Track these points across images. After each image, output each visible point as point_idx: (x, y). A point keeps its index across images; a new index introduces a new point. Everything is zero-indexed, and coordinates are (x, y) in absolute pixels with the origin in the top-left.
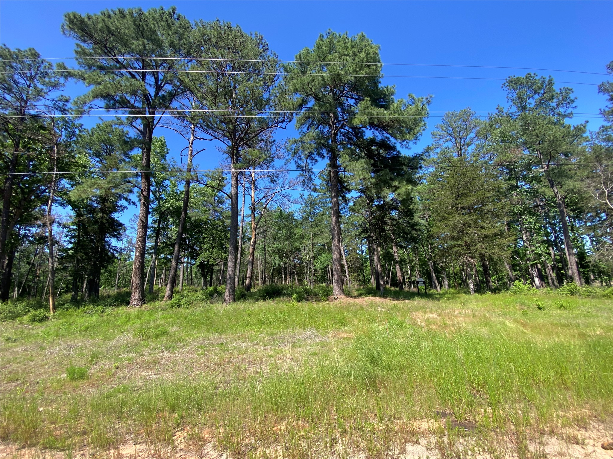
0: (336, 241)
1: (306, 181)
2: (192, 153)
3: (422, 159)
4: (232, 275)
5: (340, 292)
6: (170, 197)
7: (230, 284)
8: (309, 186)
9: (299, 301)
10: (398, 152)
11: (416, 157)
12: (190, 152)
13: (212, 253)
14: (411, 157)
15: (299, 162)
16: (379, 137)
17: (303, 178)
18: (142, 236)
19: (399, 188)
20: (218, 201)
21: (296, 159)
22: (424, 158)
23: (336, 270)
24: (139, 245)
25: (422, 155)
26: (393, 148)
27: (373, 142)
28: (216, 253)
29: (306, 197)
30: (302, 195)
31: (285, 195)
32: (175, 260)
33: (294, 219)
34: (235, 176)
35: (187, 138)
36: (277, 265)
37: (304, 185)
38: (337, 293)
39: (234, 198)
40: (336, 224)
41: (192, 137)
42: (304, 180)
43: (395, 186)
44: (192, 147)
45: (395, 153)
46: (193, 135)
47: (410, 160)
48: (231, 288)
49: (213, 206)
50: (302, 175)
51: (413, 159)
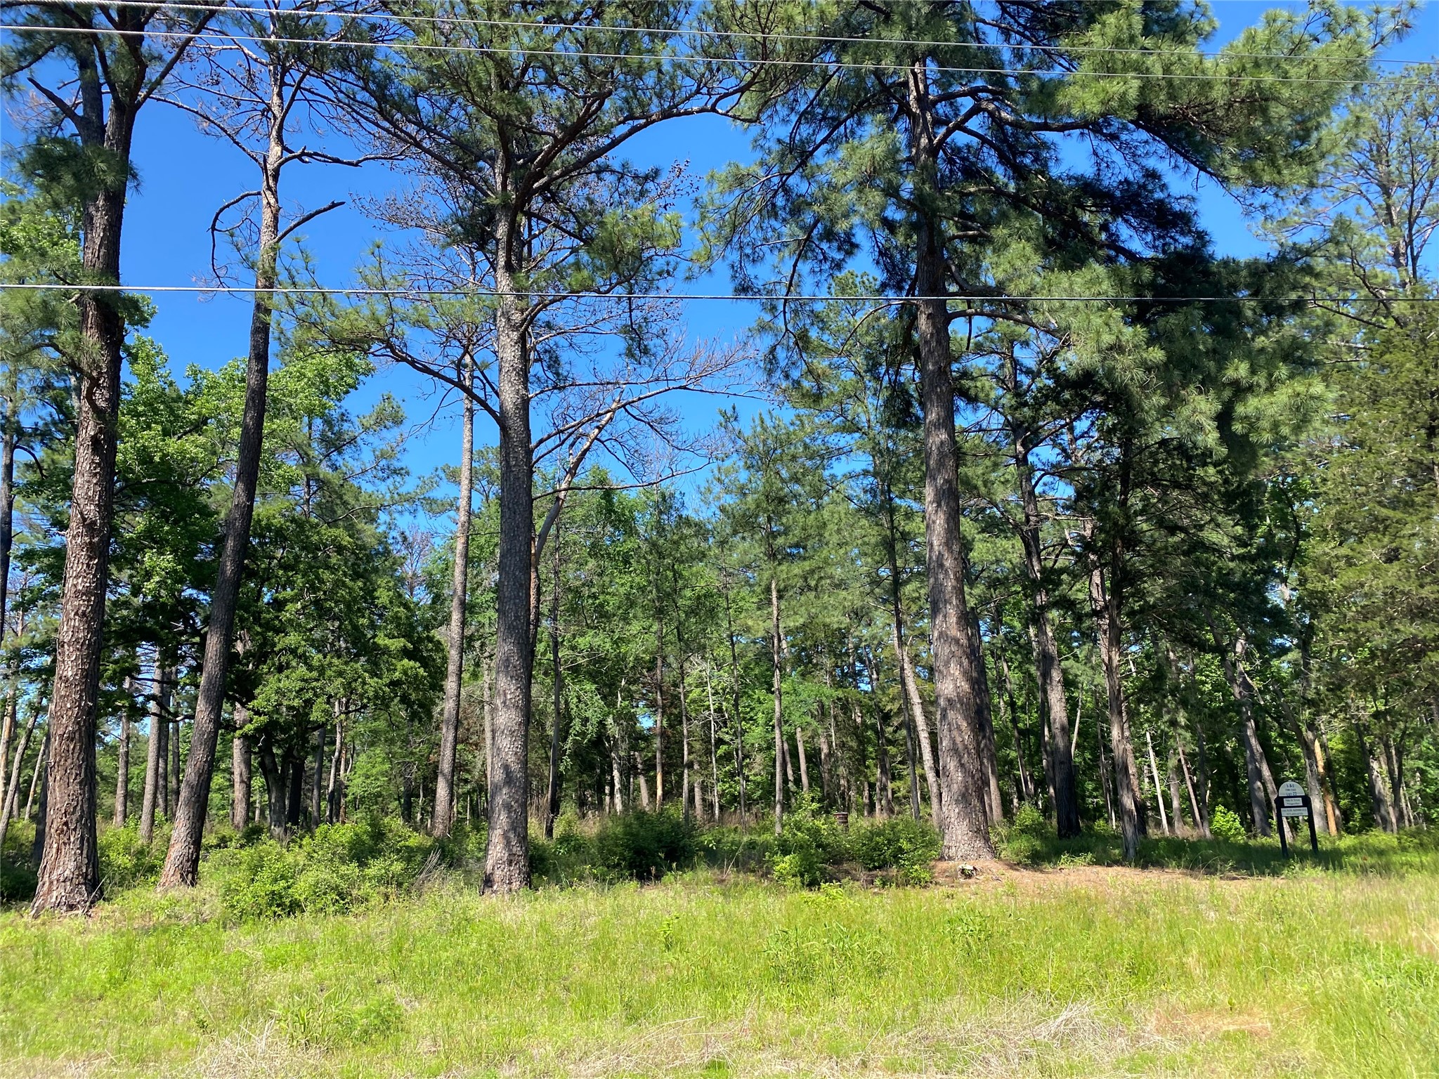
0: (953, 619)
1: (781, 354)
2: (276, 218)
3: (1309, 270)
4: (515, 767)
5: (979, 844)
6: (138, 415)
7: (508, 807)
8: (795, 374)
9: (813, 884)
10: (1201, 236)
11: (1282, 258)
12: (267, 216)
13: (322, 671)
14: (1264, 259)
15: (751, 270)
16: (1120, 170)
17: (768, 341)
18: (87, 592)
19: (1250, 389)
20: (324, 439)
21: (734, 256)
22: (1319, 263)
23: (955, 750)
24: (75, 630)
25: (1308, 253)
26: (1183, 221)
27: (1089, 189)
28: (340, 674)
29: (746, 426)
30: (729, 418)
31: (656, 415)
32: (208, 699)
33: (688, 522)
34: (515, 328)
35: (258, 153)
36: (591, 729)
37: (770, 373)
38: (964, 849)
39: (515, 423)
40: (948, 544)
41: (276, 150)
42: (773, 349)
43: (1235, 384)
44: (274, 194)
45: (1187, 240)
46: (280, 139)
47: (1258, 273)
48: (513, 828)
49: (306, 460)
50: (763, 328)
51: (1270, 267)
